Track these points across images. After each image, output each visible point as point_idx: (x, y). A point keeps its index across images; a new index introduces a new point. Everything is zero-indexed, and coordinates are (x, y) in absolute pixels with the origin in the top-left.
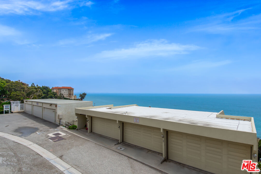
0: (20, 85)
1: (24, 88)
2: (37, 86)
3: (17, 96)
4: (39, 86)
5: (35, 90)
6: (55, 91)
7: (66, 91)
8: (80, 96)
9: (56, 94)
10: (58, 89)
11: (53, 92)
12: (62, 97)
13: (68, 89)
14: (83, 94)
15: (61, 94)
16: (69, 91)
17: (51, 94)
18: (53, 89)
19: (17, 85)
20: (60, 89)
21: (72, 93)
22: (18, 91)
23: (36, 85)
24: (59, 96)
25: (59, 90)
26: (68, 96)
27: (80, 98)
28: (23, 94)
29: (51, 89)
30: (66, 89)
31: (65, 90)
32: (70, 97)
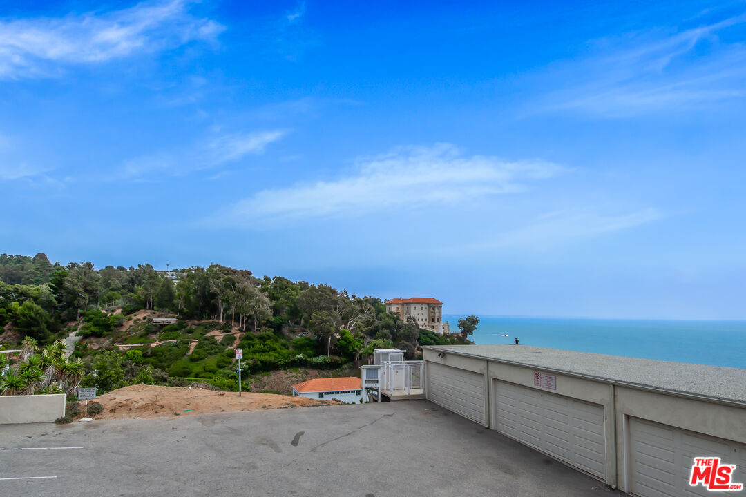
0: (328, 295)
1: (335, 302)
2: (354, 297)
3: (324, 322)
4: (357, 296)
5: (358, 307)
6: (394, 309)
7: (422, 308)
8: (459, 326)
9: (397, 319)
10: (403, 304)
11: (391, 313)
12: (412, 325)
13: (428, 304)
14: (467, 319)
15: (409, 318)
16: (431, 309)
17: (387, 319)
18: (390, 304)
19: (322, 295)
20: (405, 303)
21: (437, 315)
22: (324, 309)
23: (350, 296)
24: (406, 325)
25: (405, 306)
26: (426, 324)
27: (460, 331)
28: (334, 317)
29: (383, 304)
30: (422, 304)
31: (418, 307)
32: (433, 327)
